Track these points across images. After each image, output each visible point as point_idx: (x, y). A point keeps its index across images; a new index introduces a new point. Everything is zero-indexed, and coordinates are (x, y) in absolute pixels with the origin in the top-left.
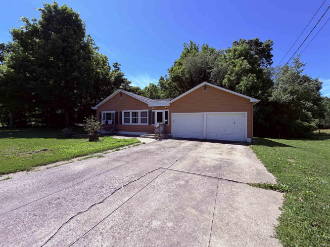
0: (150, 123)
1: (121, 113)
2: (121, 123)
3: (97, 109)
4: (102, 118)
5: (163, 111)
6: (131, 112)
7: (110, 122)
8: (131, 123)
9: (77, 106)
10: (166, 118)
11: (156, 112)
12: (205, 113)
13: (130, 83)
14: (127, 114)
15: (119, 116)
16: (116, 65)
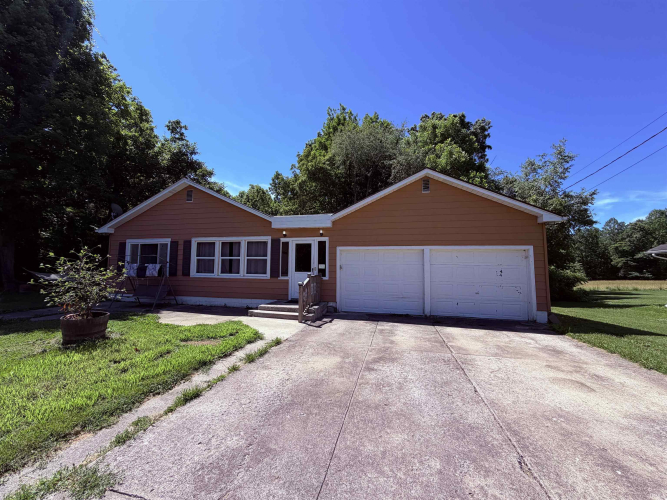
0: (274, 274)
1: (188, 244)
2: (186, 272)
3: (112, 231)
4: (128, 258)
5: (314, 242)
6: (218, 241)
7: (152, 270)
8: (217, 273)
9: (46, 225)
10: (322, 260)
11: (293, 242)
12: (427, 249)
13: (211, 174)
14: (206, 249)
15: (180, 252)
16: (175, 127)
